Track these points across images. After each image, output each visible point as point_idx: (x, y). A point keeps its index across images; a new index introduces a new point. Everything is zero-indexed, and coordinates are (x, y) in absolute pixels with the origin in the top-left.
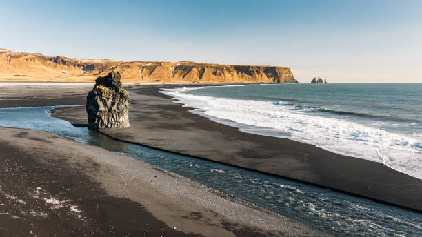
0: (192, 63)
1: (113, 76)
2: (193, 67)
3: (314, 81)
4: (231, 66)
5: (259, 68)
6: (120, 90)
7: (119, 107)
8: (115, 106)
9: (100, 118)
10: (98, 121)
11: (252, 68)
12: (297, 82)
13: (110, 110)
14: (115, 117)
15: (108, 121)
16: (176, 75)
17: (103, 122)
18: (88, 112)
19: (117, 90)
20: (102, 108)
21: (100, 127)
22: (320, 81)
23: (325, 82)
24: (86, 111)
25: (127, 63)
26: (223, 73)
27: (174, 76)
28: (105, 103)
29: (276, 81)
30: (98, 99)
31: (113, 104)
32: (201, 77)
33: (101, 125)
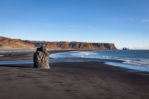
0: (76, 42)
1: (43, 47)
2: (76, 43)
3: (124, 49)
4: (91, 43)
5: (102, 44)
6: (46, 52)
7: (45, 59)
8: (44, 58)
9: (38, 63)
10: (38, 64)
11: (99, 44)
12: (117, 49)
13: (42, 60)
14: (43, 62)
15: (41, 64)
16: (70, 47)
17: (39, 64)
18: (34, 61)
19: (44, 53)
20: (39, 59)
21: (38, 66)
22: (126, 49)
23: (128, 49)
24: (33, 60)
25: (52, 42)
26: (88, 46)
27: (69, 47)
28: (40, 57)
29: (109, 49)
30: (38, 56)
31: (43, 57)
32: (79, 47)
33: (39, 65)
